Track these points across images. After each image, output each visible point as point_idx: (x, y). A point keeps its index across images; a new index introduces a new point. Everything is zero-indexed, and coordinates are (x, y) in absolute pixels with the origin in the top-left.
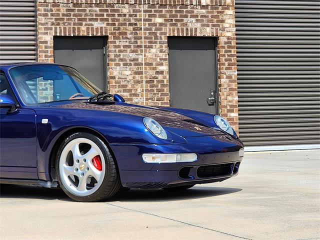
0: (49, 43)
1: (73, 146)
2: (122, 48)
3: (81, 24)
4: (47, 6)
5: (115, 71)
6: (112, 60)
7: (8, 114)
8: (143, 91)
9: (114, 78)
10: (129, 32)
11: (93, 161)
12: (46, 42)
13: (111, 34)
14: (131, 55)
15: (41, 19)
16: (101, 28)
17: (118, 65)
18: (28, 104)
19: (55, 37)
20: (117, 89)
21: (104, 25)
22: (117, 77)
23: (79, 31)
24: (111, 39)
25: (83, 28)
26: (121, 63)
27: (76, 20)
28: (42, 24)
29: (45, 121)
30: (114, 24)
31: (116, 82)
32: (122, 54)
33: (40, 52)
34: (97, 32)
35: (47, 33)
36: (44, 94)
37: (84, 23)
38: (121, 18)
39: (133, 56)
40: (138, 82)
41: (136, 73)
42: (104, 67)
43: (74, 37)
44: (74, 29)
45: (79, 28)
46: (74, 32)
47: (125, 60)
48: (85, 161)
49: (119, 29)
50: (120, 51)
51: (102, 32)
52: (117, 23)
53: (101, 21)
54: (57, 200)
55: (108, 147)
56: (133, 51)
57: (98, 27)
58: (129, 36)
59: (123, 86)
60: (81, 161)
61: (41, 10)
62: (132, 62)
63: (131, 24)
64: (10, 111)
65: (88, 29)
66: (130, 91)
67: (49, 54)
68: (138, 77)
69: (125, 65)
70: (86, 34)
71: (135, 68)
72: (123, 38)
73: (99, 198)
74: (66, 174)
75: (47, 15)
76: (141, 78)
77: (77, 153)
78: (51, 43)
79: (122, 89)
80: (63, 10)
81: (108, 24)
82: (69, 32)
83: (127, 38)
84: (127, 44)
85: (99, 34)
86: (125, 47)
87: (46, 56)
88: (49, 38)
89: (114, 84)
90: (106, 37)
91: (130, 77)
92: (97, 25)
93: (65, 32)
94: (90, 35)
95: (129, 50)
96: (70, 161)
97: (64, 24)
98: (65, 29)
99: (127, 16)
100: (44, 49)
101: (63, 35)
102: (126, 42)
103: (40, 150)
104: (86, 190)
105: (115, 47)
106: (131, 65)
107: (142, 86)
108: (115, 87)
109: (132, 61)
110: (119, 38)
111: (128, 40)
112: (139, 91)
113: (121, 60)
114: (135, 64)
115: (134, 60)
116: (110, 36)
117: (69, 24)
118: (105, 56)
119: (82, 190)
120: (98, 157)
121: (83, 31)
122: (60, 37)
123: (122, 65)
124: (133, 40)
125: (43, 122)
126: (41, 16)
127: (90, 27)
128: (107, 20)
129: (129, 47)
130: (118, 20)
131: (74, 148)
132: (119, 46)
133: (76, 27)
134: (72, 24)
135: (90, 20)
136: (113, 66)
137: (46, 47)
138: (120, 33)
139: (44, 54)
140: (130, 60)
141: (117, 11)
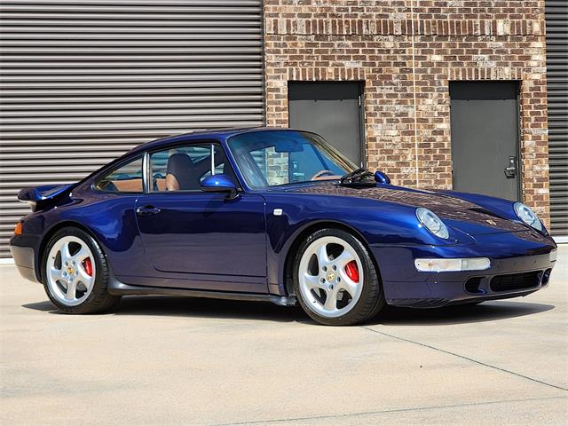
0: (281, 90)
1: (318, 247)
2: (385, 98)
3: (327, 64)
4: (279, 39)
5: (375, 130)
6: (370, 114)
7: (226, 201)
8: (415, 159)
9: (374, 139)
10: (394, 76)
11: (346, 268)
12: (277, 90)
13: (369, 77)
14: (398, 107)
15: (270, 58)
16: (356, 69)
17: (380, 121)
18: (254, 187)
19: (290, 83)
20: (379, 156)
21: (359, 65)
22: (378, 139)
23: (324, 74)
24: (369, 84)
25: (330, 70)
26: (385, 119)
27: (320, 59)
28: (272, 65)
29: (278, 212)
30: (374, 65)
31: (377, 146)
32: (385, 106)
33: (269, 103)
34: (349, 76)
35: (279, 77)
36: (275, 162)
37: (331, 62)
38: (382, 55)
39: (400, 108)
40: (409, 146)
41: (406, 133)
42: (361, 125)
43: (317, 82)
44: (317, 70)
45: (323, 70)
46: (317, 75)
47: (390, 115)
48: (335, 268)
49: (380, 71)
50: (382, 102)
51: (356, 75)
52: (377, 62)
53: (354, 59)
54: (295, 323)
55: (368, 250)
56: (400, 103)
57: (351, 67)
58: (395, 81)
59: (388, 151)
60: (330, 268)
61: (271, 44)
62: (399, 118)
63: (397, 64)
64: (228, 197)
65: (336, 70)
66: (397, 158)
67: (282, 106)
68: (408, 139)
69: (390, 121)
70: (333, 78)
71: (403, 126)
72: (386, 84)
73: (354, 321)
74: (308, 286)
75: (278, 52)
76: (413, 140)
77: (324, 258)
78: (284, 91)
79: (386, 156)
80: (301, 45)
81: (365, 64)
82: (310, 75)
83: (393, 84)
84: (392, 92)
85: (352, 78)
86: (389, 95)
87: (277, 109)
88: (281, 84)
89: (374, 149)
90: (363, 82)
91: (397, 139)
92: (348, 65)
93: (304, 75)
94: (340, 80)
95: (394, 100)
96: (314, 268)
97: (303, 63)
98: (304, 70)
99: (392, 52)
100: (274, 99)
101: (301, 79)
102: (391, 89)
103: (271, 251)
104: (337, 310)
105: (376, 96)
106: (397, 121)
107: (414, 152)
108: (375, 152)
109: (399, 116)
110: (381, 84)
111: (393, 87)
112: (409, 158)
113: (385, 114)
114: (404, 121)
115: (402, 114)
116: (367, 80)
117: (310, 64)
118: (361, 110)
119: (330, 310)
120: (354, 263)
121: (330, 74)
122: (298, 82)
123: (385, 122)
124: (400, 86)
125: (275, 213)
126: (270, 52)
127: (340, 68)
128: (363, 58)
129: (395, 96)
130: (379, 58)
131: (319, 251)
132: (381, 96)
133: (320, 68)
134: (314, 64)
135: (340, 58)
136: (373, 123)
137: (277, 97)
138: (382, 77)
139: (274, 106)
140: (397, 115)
141: (378, 45)
